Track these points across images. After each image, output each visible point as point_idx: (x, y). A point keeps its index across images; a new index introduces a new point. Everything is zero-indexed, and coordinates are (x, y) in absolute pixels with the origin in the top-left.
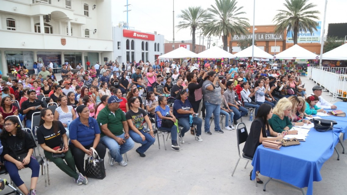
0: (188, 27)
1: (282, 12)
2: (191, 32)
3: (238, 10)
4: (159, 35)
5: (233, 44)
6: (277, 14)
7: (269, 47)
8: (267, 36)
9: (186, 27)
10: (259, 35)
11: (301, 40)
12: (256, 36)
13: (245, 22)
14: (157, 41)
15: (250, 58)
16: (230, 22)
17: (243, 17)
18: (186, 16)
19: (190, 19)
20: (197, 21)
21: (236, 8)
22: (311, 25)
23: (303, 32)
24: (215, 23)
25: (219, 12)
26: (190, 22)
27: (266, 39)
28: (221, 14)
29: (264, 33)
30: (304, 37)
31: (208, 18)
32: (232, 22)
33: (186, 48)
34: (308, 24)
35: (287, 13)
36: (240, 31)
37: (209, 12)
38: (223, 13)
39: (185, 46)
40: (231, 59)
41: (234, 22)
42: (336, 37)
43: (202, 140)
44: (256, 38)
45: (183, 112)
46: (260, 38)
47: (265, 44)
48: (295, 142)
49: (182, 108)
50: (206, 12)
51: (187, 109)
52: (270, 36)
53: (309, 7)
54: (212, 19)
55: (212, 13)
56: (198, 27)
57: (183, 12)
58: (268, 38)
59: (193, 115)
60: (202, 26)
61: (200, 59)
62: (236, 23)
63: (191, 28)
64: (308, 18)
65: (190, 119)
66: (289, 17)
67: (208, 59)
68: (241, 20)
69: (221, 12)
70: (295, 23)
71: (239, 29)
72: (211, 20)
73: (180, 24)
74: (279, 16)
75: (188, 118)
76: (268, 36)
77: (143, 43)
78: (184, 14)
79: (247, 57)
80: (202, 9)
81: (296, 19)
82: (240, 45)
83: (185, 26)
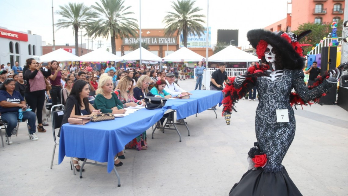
0: (69, 26)
1: (170, 14)
2: (74, 32)
3: (125, 10)
4: (34, 35)
5: (125, 48)
6: (166, 16)
7: (163, 52)
8: (160, 40)
9: (68, 26)
10: (152, 39)
11: (194, 45)
12: (149, 40)
13: (134, 22)
14: (31, 41)
15: (138, 61)
16: (118, 22)
17: (132, 18)
18: (65, 13)
19: (72, 17)
20: (79, 20)
21: (123, 7)
22: (199, 29)
23: (193, 37)
24: (101, 22)
25: (105, 10)
26: (72, 21)
27: (159, 43)
28: (107, 12)
29: (157, 37)
30: (196, 42)
31: (92, 16)
32: (120, 22)
33: (71, 52)
34: (195, 27)
35: (175, 15)
36: (128, 32)
37: (93, 10)
38: (109, 11)
39: (70, 50)
40: (117, 62)
41: (122, 23)
42: (225, 43)
43: (37, 138)
44: (149, 42)
45: (7, 105)
46: (154, 42)
47: (158, 48)
48: (108, 116)
49: (7, 100)
50: (90, 10)
51: (14, 101)
52: (163, 40)
53: (195, 10)
54: (97, 17)
55: (97, 11)
56: (81, 27)
57: (62, 8)
58: (161, 42)
59: (23, 108)
60: (86, 26)
61: (82, 62)
62: (124, 24)
63: (73, 28)
64: (195, 21)
65: (20, 114)
66: (177, 20)
67: (92, 62)
68: (130, 20)
69: (107, 10)
70: (184, 26)
71: (127, 31)
72: (97, 19)
73: (60, 22)
74: (168, 18)
75: (16, 113)
76: (162, 40)
77: (11, 44)
78: (63, 10)
79: (135, 60)
80: (85, 6)
81: (184, 22)
82: (132, 49)
83: (65, 25)
